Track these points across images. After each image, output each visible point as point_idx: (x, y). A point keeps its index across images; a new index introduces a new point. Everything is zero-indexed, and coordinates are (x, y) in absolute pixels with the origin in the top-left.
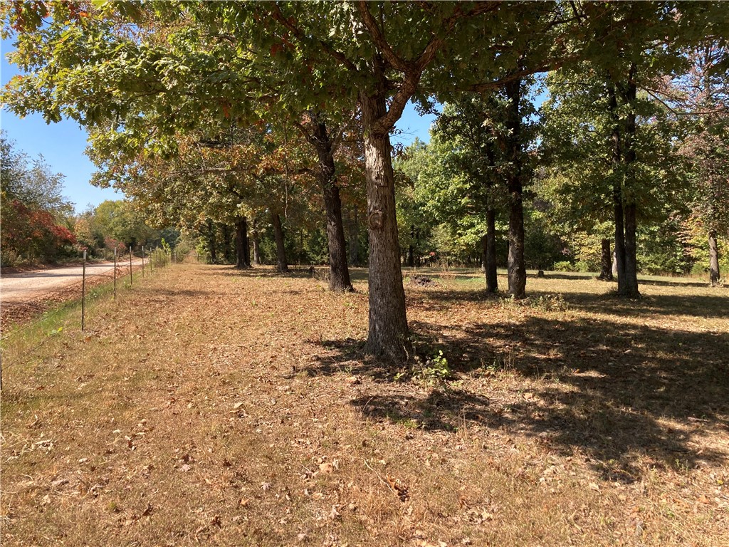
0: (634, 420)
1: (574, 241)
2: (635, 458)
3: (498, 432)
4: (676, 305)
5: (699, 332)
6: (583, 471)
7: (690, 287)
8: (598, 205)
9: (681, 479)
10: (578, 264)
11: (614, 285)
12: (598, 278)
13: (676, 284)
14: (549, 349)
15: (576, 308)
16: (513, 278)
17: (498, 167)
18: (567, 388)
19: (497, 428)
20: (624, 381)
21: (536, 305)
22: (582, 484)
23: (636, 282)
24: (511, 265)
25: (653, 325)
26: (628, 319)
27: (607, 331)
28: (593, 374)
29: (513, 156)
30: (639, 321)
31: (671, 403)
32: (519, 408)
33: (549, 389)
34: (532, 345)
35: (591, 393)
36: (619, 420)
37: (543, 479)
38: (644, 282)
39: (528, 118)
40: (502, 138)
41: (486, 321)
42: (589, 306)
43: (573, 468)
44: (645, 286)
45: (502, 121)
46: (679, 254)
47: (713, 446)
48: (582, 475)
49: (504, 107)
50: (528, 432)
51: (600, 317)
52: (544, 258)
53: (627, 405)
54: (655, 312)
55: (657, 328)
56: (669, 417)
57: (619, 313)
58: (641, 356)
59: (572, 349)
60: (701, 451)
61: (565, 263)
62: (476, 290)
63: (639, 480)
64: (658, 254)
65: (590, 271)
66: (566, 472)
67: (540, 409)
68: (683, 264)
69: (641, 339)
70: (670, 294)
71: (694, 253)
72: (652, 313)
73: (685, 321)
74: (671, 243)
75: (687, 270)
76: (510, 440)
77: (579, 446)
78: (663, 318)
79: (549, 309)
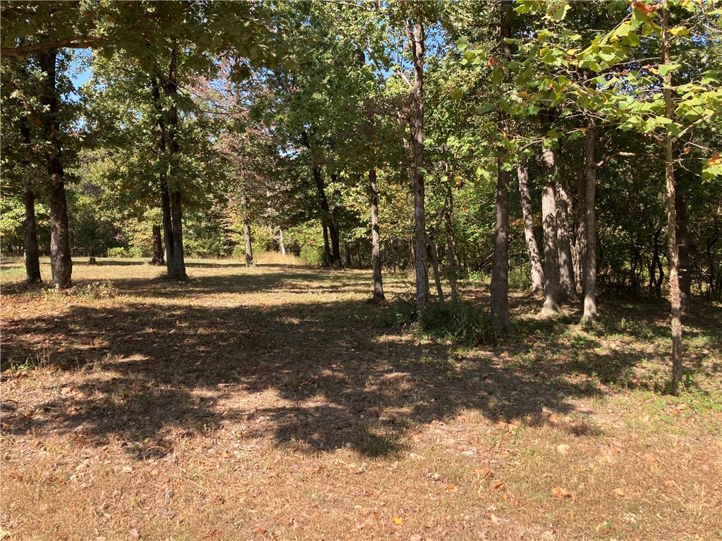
0: (172, 395)
1: (128, 226)
2: (169, 432)
3: (25, 437)
4: (218, 284)
5: (234, 307)
6: (118, 456)
7: (230, 268)
8: (146, 192)
9: (208, 441)
10: (132, 250)
11: (164, 269)
12: (150, 263)
13: (219, 266)
14: (94, 338)
15: (125, 293)
16: (57, 267)
17: (34, 145)
18: (109, 375)
19: (24, 434)
20: (167, 360)
21: (84, 293)
22: (116, 470)
23: (184, 265)
24: (54, 253)
25: (196, 304)
26: (175, 300)
27: (155, 314)
28: (137, 358)
29: (52, 135)
30: (184, 302)
31: (205, 373)
32: (54, 406)
33: (88, 380)
34: (76, 336)
35: (132, 376)
36: (158, 399)
37: (75, 476)
38: (193, 265)
39: (66, 96)
40: (36, 114)
41: (23, 316)
42: (140, 290)
43: (109, 456)
44: (193, 269)
45: (36, 95)
46: (222, 238)
47: (236, 406)
48: (117, 461)
49: (37, 80)
50: (61, 430)
51: (149, 301)
52: (97, 245)
53: (166, 382)
54: (200, 292)
55: (200, 306)
56: (202, 386)
57: (167, 295)
58: (184, 334)
59: (118, 336)
60: (226, 413)
61: (119, 249)
62: (14, 281)
63: (172, 451)
64: (205, 238)
65: (143, 256)
66: (101, 462)
67: (77, 403)
68: (225, 247)
69: (185, 318)
70: (214, 275)
71: (234, 238)
72: (197, 293)
73: (224, 298)
74: (215, 229)
75: (229, 252)
76: (40, 443)
77: (116, 433)
78: (206, 297)
79: (97, 296)
